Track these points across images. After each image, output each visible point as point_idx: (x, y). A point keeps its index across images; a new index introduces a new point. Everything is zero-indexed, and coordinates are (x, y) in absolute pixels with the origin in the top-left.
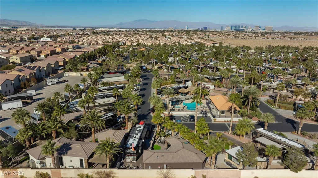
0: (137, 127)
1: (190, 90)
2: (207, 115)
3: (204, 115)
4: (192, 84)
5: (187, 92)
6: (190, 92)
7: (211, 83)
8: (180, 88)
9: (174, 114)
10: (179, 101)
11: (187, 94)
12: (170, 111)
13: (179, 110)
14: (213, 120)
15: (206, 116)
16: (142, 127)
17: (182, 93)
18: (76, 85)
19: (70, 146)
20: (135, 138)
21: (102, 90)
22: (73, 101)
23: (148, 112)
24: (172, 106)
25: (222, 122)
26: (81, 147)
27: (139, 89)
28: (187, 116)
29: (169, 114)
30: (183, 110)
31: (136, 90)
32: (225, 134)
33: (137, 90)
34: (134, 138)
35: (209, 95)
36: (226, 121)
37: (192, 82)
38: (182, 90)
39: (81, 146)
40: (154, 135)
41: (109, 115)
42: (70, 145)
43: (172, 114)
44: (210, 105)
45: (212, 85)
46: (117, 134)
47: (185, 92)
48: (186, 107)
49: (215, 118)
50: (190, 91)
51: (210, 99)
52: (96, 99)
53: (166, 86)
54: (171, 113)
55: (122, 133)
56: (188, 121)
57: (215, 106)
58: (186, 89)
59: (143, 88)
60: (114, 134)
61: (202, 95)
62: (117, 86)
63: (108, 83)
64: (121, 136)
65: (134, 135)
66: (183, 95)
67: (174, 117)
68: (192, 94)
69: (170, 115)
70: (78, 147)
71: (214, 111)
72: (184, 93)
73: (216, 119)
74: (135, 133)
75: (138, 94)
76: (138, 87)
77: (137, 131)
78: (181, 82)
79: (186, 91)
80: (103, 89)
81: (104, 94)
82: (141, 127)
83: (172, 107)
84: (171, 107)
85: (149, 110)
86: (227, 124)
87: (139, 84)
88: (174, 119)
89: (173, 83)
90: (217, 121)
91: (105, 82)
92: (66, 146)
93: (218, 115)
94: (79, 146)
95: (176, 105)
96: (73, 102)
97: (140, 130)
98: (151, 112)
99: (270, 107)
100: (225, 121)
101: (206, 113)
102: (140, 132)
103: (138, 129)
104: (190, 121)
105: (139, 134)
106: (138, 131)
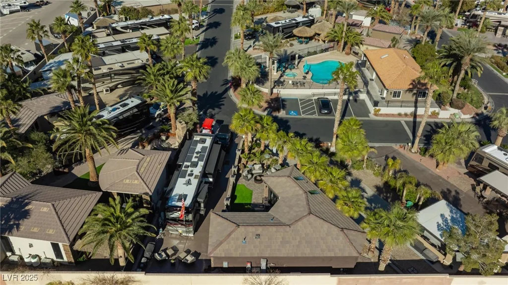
0: (197, 142)
1: (319, 30)
2: (358, 97)
3: (351, 98)
4: (322, 13)
5: (312, 34)
6: (319, 35)
7: (365, 12)
8: (297, 25)
9: (285, 93)
10: (293, 58)
11: (311, 38)
12: (274, 88)
13: (295, 84)
14: (372, 112)
15: (356, 100)
16: (209, 141)
17: (301, 37)
18: (57, 19)
19: (27, 208)
20: (190, 175)
21: (119, 28)
22: (51, 61)
23: (224, 88)
24: (277, 71)
25: (393, 115)
26: (53, 210)
27: (205, 24)
28: (313, 98)
29: (272, 93)
30: (303, 85)
31: (197, 28)
32: (401, 150)
33: (201, 26)
34: (187, 178)
35: (361, 44)
36: (403, 113)
37: (322, 7)
38: (300, 31)
39: (52, 208)
40: (237, 157)
41: (131, 105)
42: (27, 204)
43: (278, 94)
44: (365, 70)
45: (367, 16)
46: (145, 165)
47: (308, 35)
48: (310, 74)
49: (377, 108)
50: (318, 32)
51: (365, 55)
52: (104, 54)
53: (263, 16)
54: (275, 91)
55: (158, 161)
56: (314, 113)
57: (377, 74)
58: (309, 26)
59: (212, 22)
60: (138, 165)
61: (345, 44)
62: (155, 19)
63: (135, 9)
64: (157, 171)
65: (188, 167)
66: (301, 43)
67: (283, 100)
68: (324, 41)
69: (273, 96)
70: (45, 209)
71: (373, 88)
72: (306, 38)
73: (379, 110)
74: (189, 160)
75: (202, 38)
76: (201, 18)
77: (195, 155)
78: (297, 7)
79: (310, 32)
80: (122, 28)
81: (123, 41)
82: (204, 142)
83: (280, 73)
84: (275, 74)
85: (226, 82)
86: (406, 122)
87: (204, 12)
88: (284, 107)
89: (280, 9)
90: (381, 115)
91: (128, 8)
92: (15, 206)
93: (383, 98)
94: (48, 207)
95: (286, 68)
96: (51, 64)
97: (204, 149)
98: (230, 87)
99: (499, 74)
100: (400, 115)
101: (356, 93)
102: (204, 156)
103: (199, 147)
104: (320, 113)
105: (201, 164)
106: (197, 153)
